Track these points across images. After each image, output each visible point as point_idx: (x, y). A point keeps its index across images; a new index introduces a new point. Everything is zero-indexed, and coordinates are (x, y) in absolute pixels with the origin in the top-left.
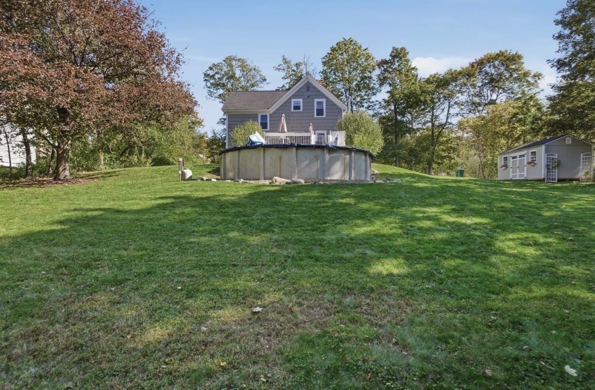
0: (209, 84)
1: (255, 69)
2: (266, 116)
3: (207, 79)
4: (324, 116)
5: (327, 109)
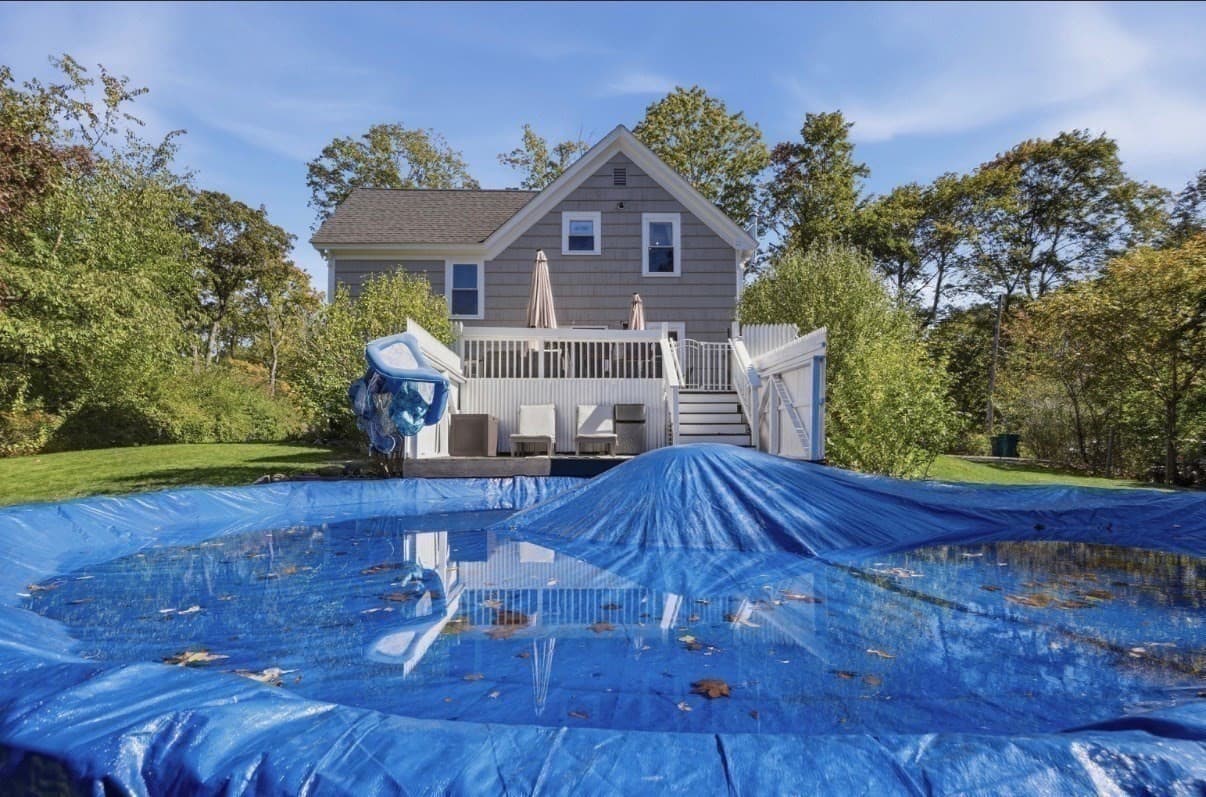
0: (322, 196)
1: (448, 160)
2: (473, 269)
3: (316, 179)
4: (677, 271)
5: (684, 248)
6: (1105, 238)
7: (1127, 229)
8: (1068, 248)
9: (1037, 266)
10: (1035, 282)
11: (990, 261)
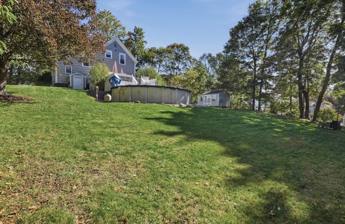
4: (125, 64)
5: (126, 60)
6: (186, 65)
7: (190, 65)
8: (181, 66)
9: (176, 69)
10: (175, 72)
11: (168, 67)
